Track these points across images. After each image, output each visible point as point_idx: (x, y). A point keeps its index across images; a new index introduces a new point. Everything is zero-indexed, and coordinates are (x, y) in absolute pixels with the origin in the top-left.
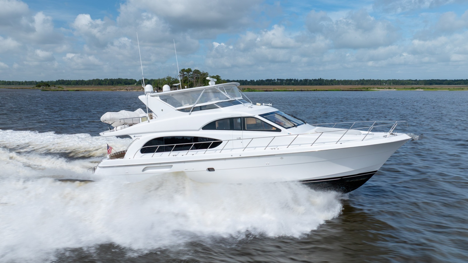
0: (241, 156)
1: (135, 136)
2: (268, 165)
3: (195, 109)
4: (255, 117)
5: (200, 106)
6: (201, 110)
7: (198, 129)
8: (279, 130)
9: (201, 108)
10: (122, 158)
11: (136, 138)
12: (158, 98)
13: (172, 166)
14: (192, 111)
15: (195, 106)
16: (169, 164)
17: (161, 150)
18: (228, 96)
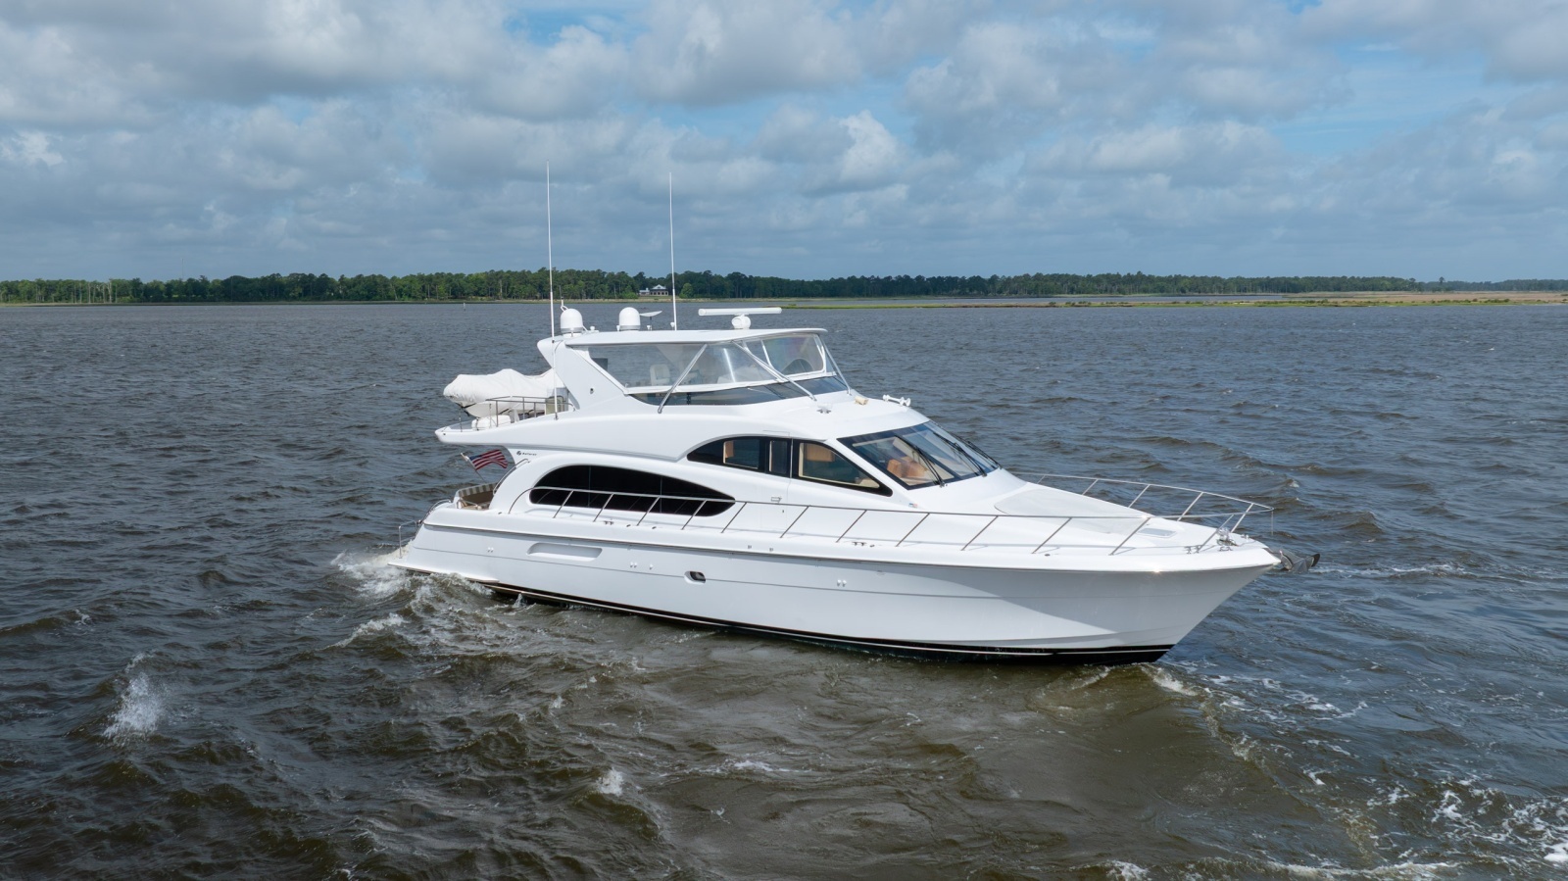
0: (773, 552)
1: (519, 453)
2: (841, 587)
3: (676, 399)
4: (825, 443)
5: (689, 394)
6: (689, 402)
7: (677, 455)
8: (884, 491)
9: (689, 399)
10: (483, 508)
11: (522, 457)
12: (585, 354)
13: (601, 550)
14: (665, 404)
15: (674, 391)
16: (594, 546)
17: (578, 501)
18: (774, 372)
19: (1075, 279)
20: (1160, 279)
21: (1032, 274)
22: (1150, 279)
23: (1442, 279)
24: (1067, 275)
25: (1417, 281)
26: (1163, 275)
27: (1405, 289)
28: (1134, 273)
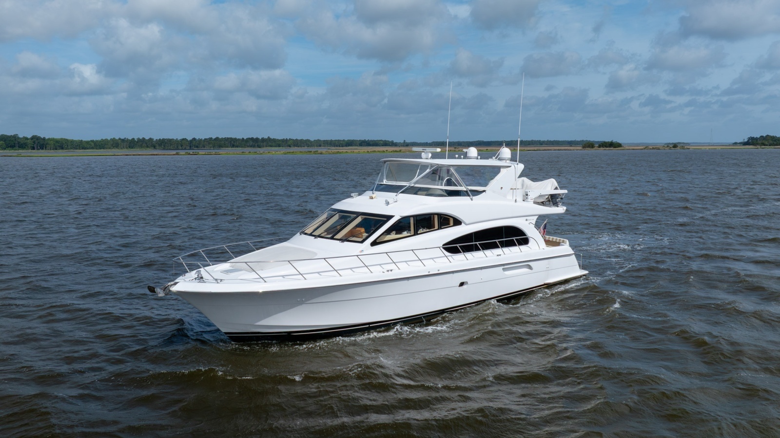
19: (235, 140)
20: (279, 140)
21: (214, 138)
22: (274, 140)
23: (405, 141)
24: (231, 138)
25: (394, 142)
26: (279, 139)
27: (390, 146)
28: (266, 137)
